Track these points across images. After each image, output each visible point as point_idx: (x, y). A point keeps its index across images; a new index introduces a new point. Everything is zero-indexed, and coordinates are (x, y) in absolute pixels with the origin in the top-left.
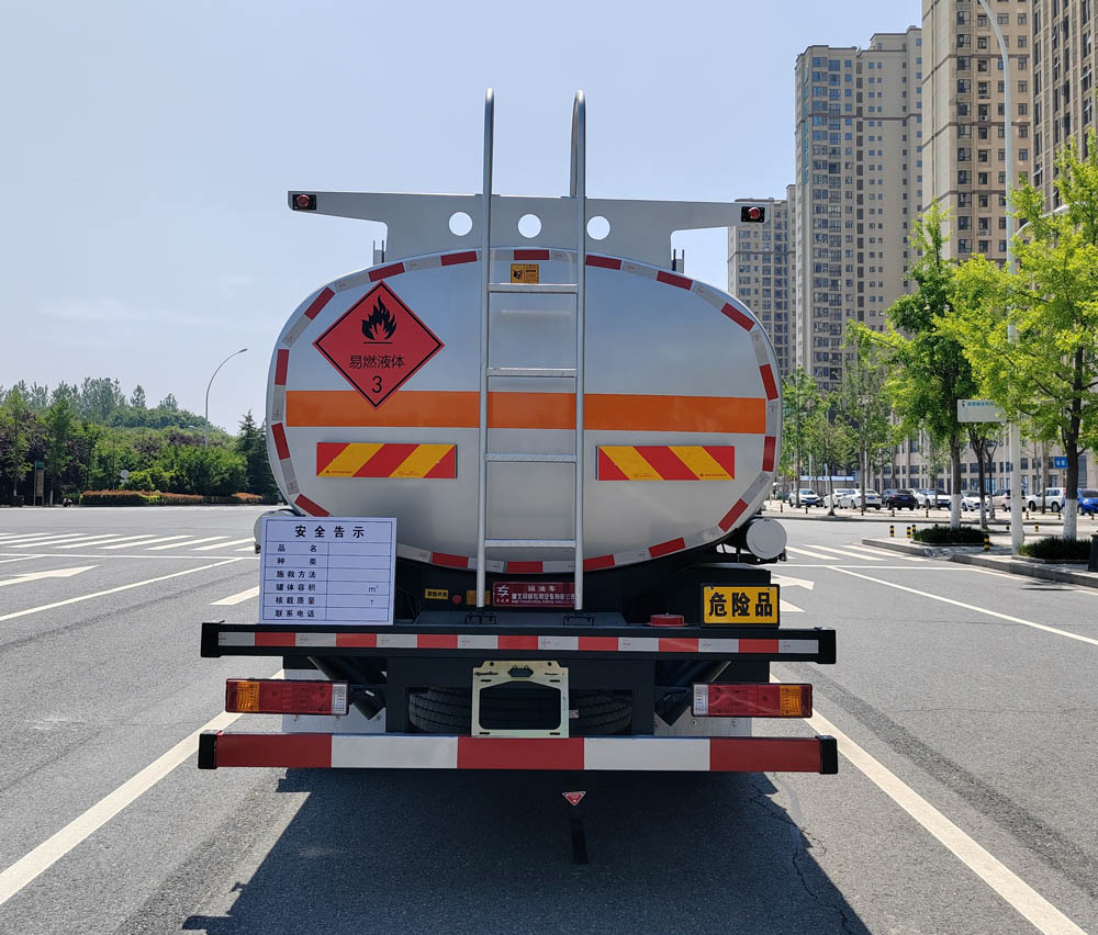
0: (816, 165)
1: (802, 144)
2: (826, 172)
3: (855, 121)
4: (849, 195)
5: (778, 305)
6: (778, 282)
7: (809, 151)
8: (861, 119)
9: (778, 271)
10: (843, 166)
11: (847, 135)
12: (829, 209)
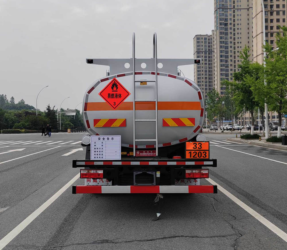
0: (221, 24)
1: (216, 17)
2: (224, 26)
3: (232, 10)
4: (231, 33)
5: (209, 68)
6: (209, 61)
7: (218, 20)
8: (234, 9)
9: (209, 57)
10: (229, 24)
11: (230, 14)
12: (225, 38)
